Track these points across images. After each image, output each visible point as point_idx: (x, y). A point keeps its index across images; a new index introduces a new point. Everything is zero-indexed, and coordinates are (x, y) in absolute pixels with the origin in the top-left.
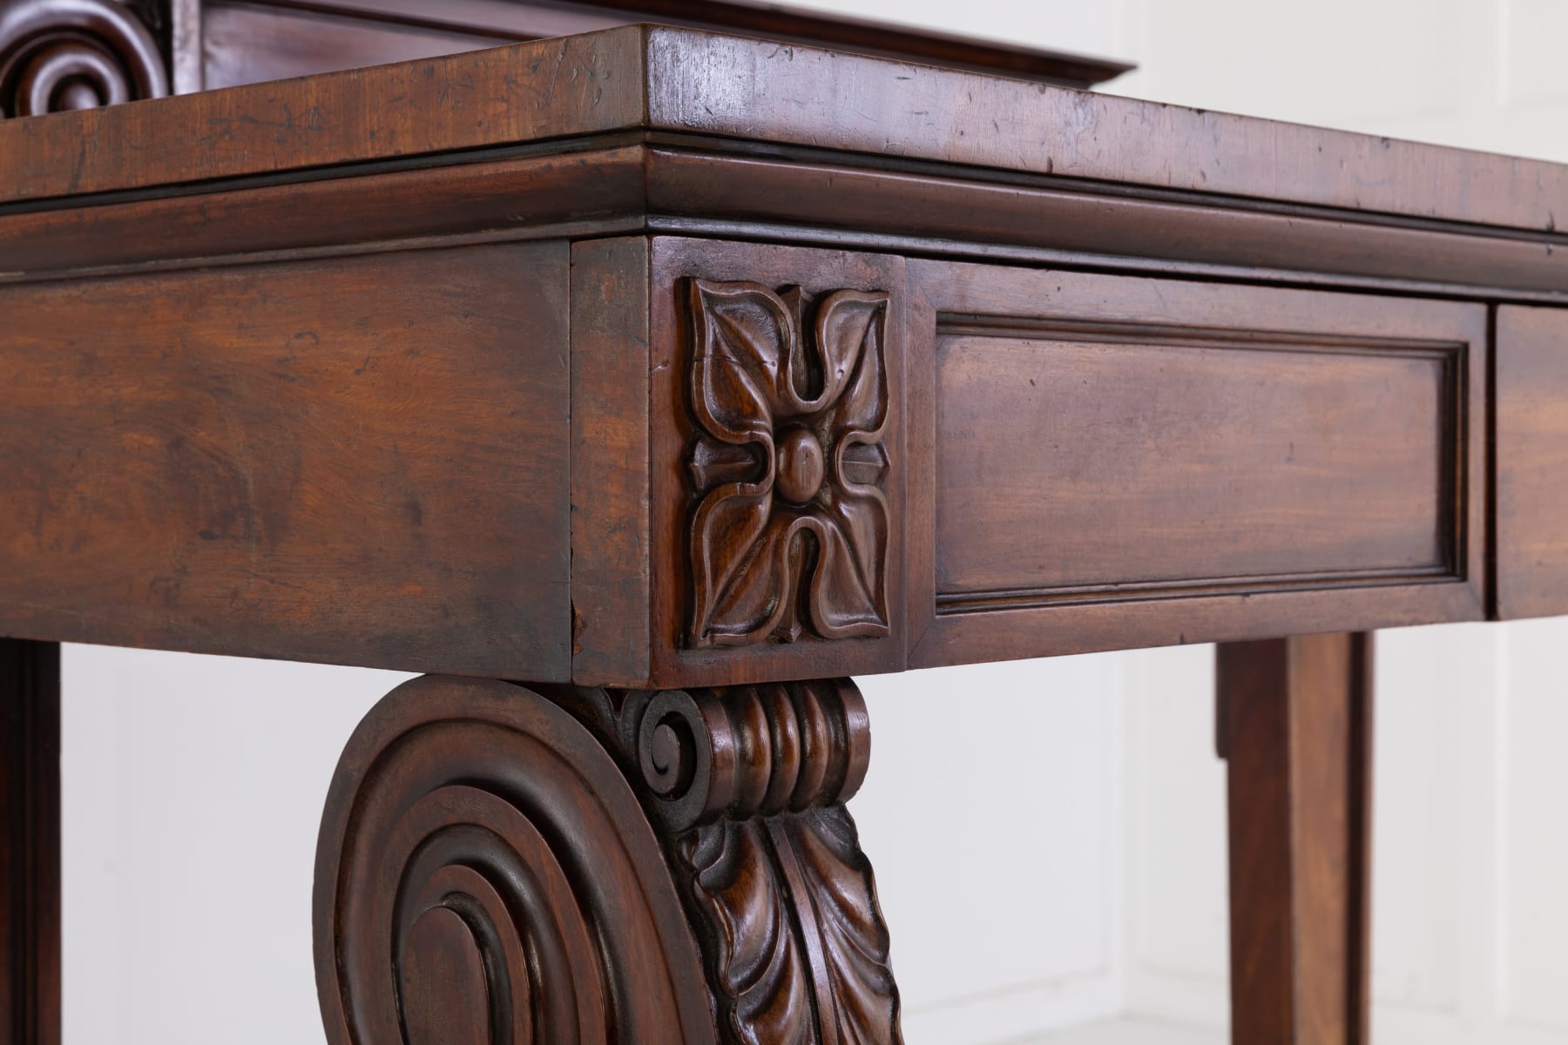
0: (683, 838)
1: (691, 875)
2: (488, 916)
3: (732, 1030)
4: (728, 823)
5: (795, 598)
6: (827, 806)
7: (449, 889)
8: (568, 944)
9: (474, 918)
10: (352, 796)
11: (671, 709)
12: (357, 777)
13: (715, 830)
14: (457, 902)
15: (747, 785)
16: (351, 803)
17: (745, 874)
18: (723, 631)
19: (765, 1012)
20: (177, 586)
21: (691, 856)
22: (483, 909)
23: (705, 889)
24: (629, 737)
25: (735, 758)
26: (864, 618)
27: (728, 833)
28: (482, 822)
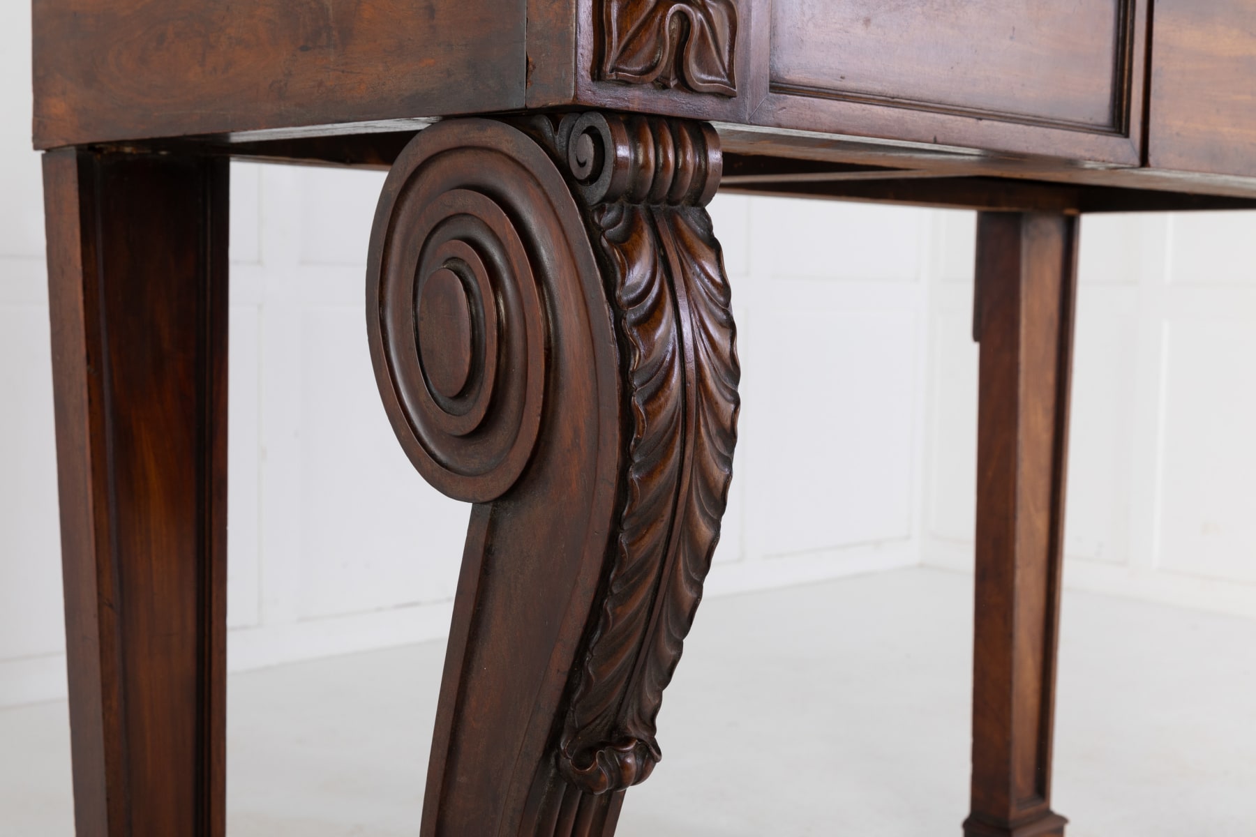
0: (596, 209)
1: (600, 232)
2: (472, 272)
3: (623, 331)
4: (626, 205)
5: (673, 58)
6: (693, 205)
7: (449, 256)
8: (521, 284)
9: (463, 274)
10: (391, 208)
11: (589, 125)
12: (394, 196)
13: (616, 206)
14: (452, 264)
15: (638, 182)
16: (390, 213)
17: (635, 236)
18: (624, 71)
19: (645, 322)
20: (286, 84)
21: (600, 220)
22: (469, 267)
23: (608, 241)
24: (562, 146)
25: (631, 163)
26: (719, 80)
27: (625, 211)
28: (470, 211)
